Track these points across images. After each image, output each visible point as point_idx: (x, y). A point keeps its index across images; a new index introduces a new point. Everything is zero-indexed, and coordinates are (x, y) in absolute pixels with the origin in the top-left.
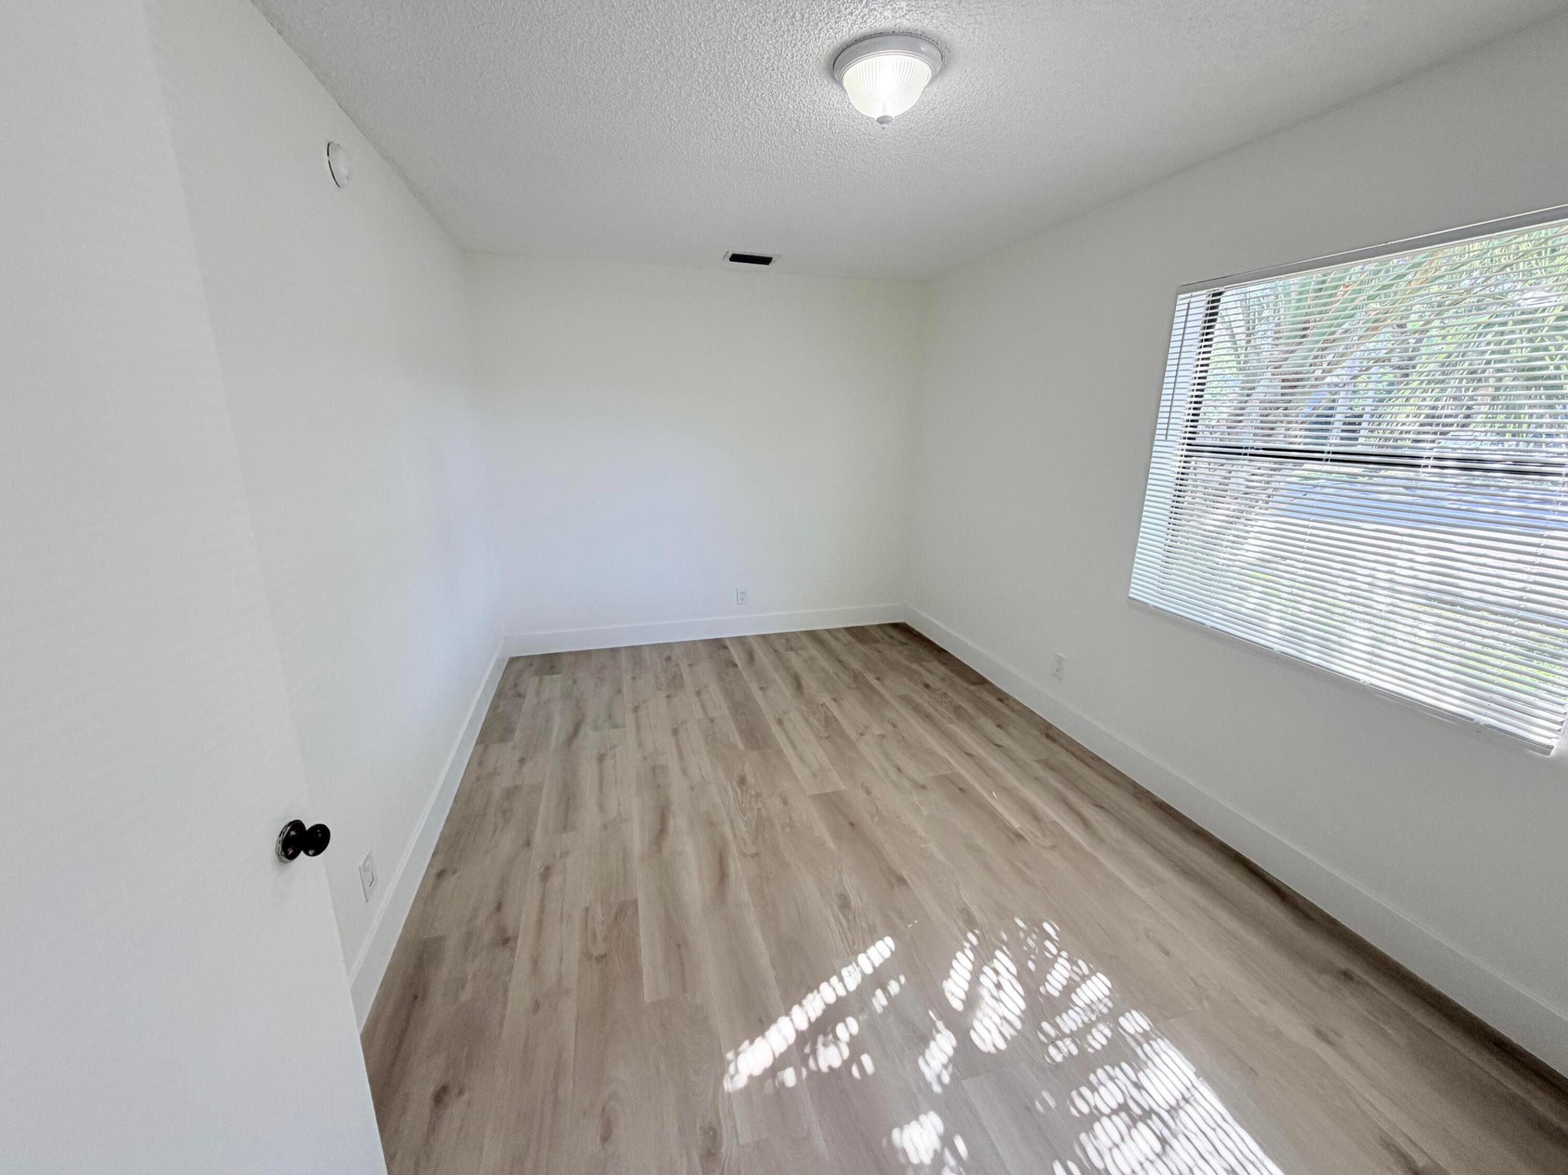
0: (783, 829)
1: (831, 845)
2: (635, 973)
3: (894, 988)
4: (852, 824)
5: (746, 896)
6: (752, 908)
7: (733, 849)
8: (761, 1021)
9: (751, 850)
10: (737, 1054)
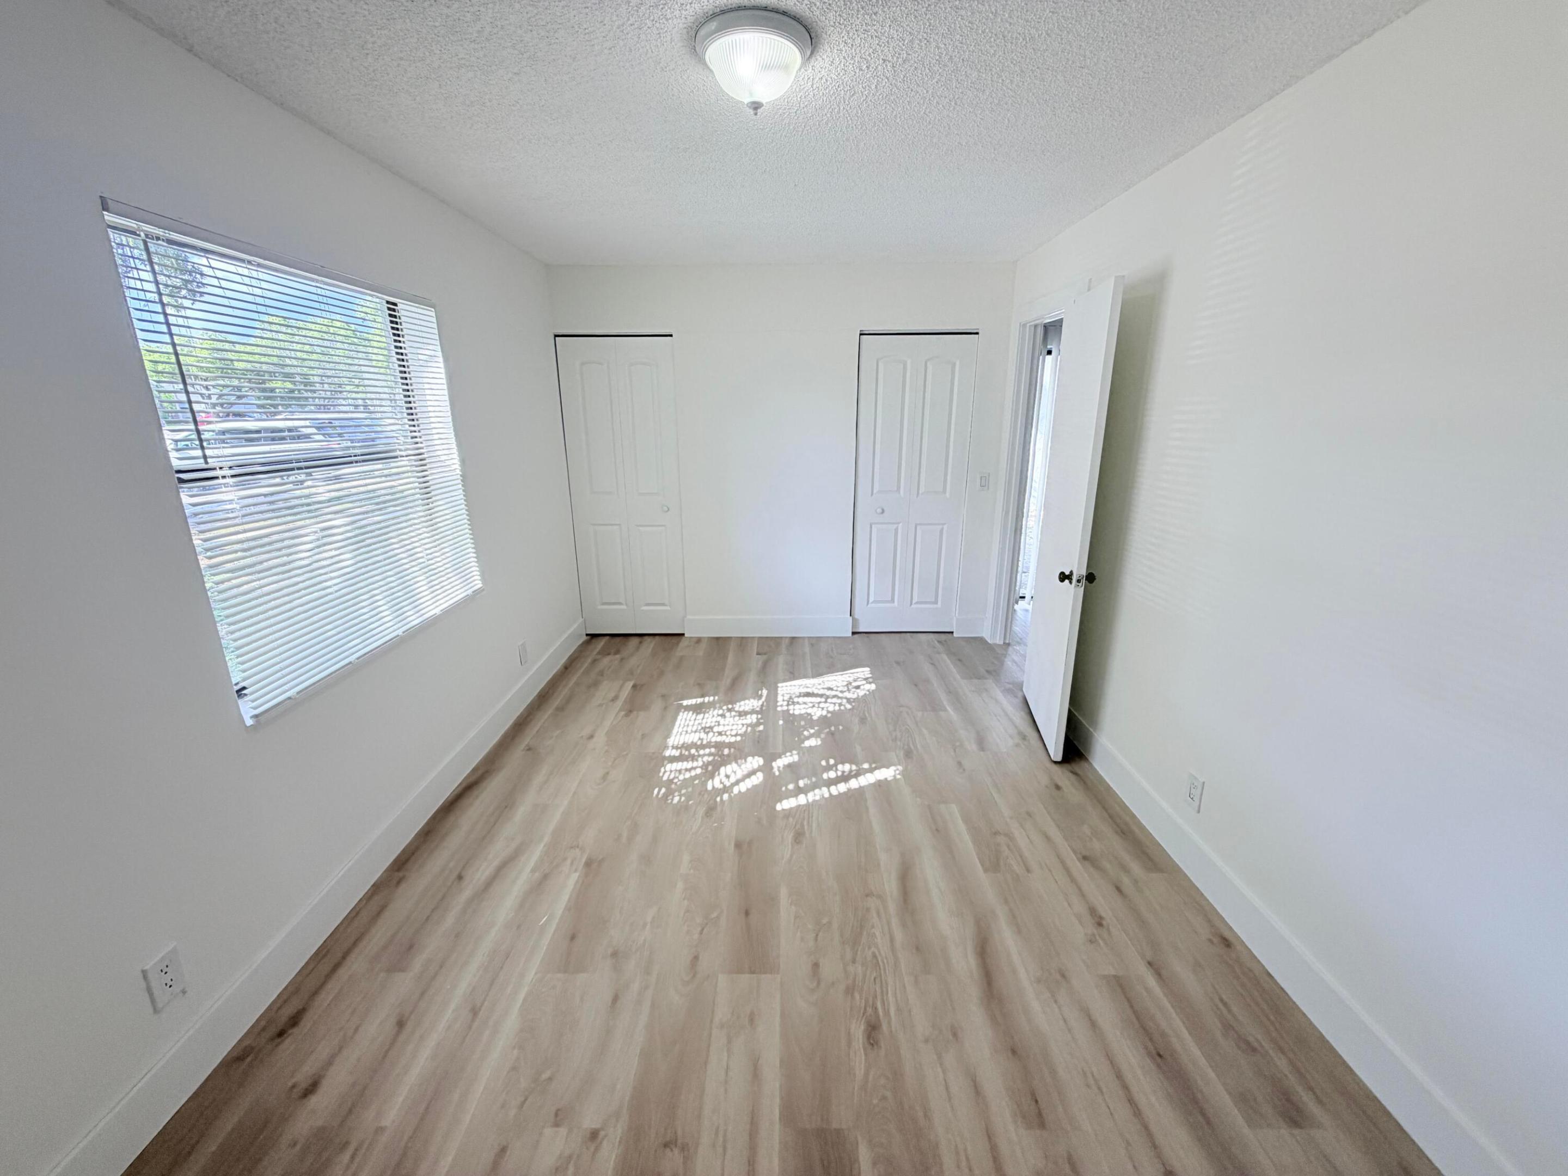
0: (830, 923)
1: (784, 892)
2: (967, 820)
3: (791, 787)
4: (747, 913)
5: (883, 857)
6: (878, 847)
7: (892, 907)
8: (880, 786)
9: (872, 903)
10: (895, 776)
